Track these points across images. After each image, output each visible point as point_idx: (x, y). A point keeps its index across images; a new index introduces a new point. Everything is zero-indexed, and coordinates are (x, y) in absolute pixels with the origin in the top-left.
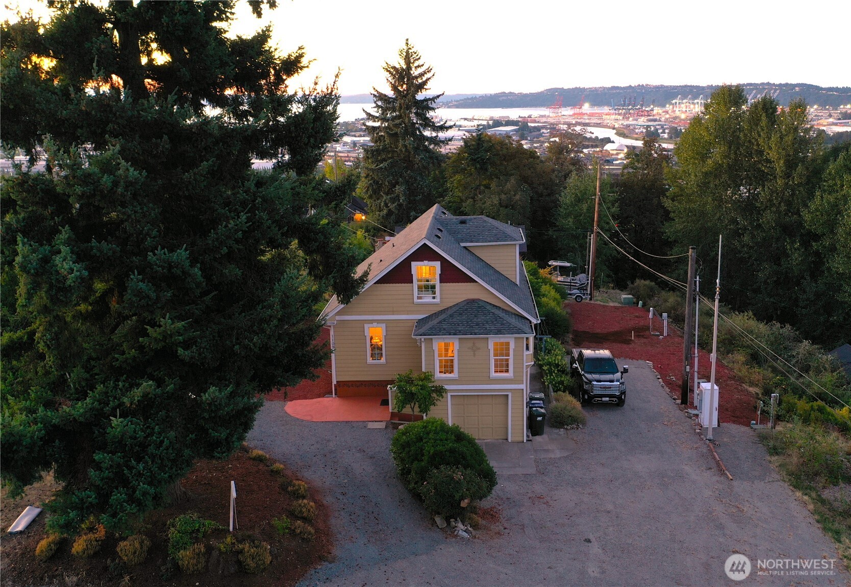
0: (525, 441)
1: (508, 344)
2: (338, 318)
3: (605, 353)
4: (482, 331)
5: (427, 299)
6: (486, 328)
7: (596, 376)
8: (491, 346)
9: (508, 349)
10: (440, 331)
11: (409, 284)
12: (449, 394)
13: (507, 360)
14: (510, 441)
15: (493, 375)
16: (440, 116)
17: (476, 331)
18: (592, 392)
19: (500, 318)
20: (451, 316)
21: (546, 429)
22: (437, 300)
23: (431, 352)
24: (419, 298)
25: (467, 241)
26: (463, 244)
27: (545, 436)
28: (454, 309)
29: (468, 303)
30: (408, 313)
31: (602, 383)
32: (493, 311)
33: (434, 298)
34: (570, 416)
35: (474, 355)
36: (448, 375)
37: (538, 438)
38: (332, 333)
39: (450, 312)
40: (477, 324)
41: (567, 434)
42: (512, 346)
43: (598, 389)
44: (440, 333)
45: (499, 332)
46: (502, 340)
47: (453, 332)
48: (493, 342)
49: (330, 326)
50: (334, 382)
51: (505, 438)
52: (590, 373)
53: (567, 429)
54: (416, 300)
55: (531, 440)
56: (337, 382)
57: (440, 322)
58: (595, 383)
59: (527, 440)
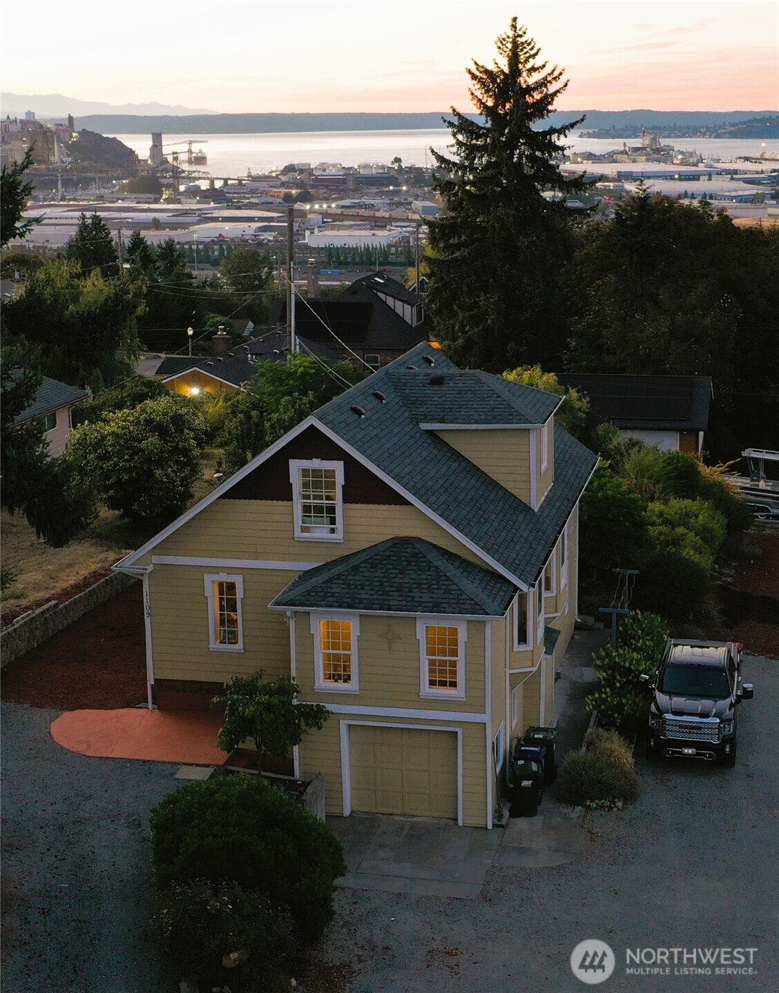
0: (490, 827)
1: (454, 632)
2: (156, 559)
3: (716, 653)
4: (404, 603)
5: (320, 532)
6: (413, 598)
7: (679, 702)
8: (421, 634)
9: (455, 642)
10: (324, 597)
11: (286, 503)
12: (343, 724)
13: (454, 664)
14: (460, 823)
15: (426, 690)
16: (698, 153)
17: (391, 603)
18: (664, 735)
19: (448, 579)
20: (355, 569)
21: (546, 804)
22: (339, 536)
23: (307, 640)
24: (304, 530)
25: (433, 420)
26: (425, 426)
27: (538, 820)
28: (364, 556)
29: (394, 546)
30: (284, 557)
31: (684, 718)
32: (438, 563)
33: (333, 531)
34: (599, 782)
35: (390, 649)
36: (341, 685)
37: (522, 823)
38: (146, 588)
39: (353, 562)
40: (399, 589)
41: (585, 817)
42: (462, 636)
43: (674, 728)
44: (323, 603)
45: (436, 607)
46: (443, 624)
47: (348, 603)
48: (424, 625)
49: (142, 575)
50: (151, 681)
51: (451, 815)
52: (671, 694)
53: (588, 808)
54: (298, 534)
55: (502, 826)
56: (156, 680)
57: (330, 581)
58: (668, 716)
59: (494, 826)
